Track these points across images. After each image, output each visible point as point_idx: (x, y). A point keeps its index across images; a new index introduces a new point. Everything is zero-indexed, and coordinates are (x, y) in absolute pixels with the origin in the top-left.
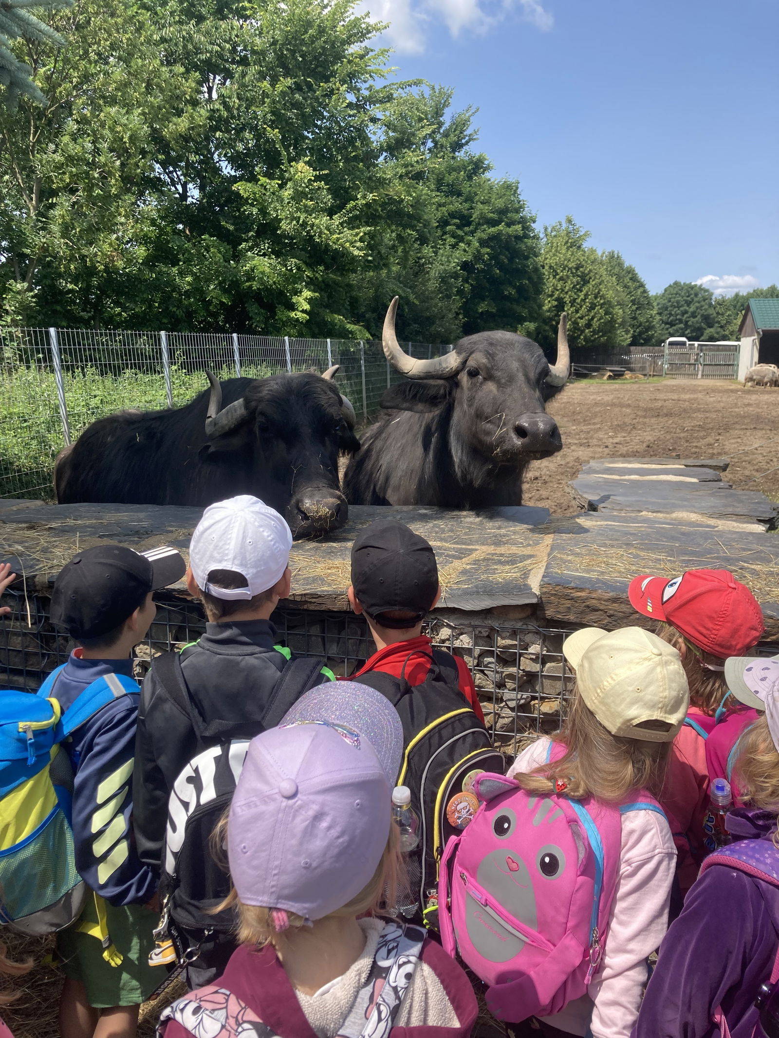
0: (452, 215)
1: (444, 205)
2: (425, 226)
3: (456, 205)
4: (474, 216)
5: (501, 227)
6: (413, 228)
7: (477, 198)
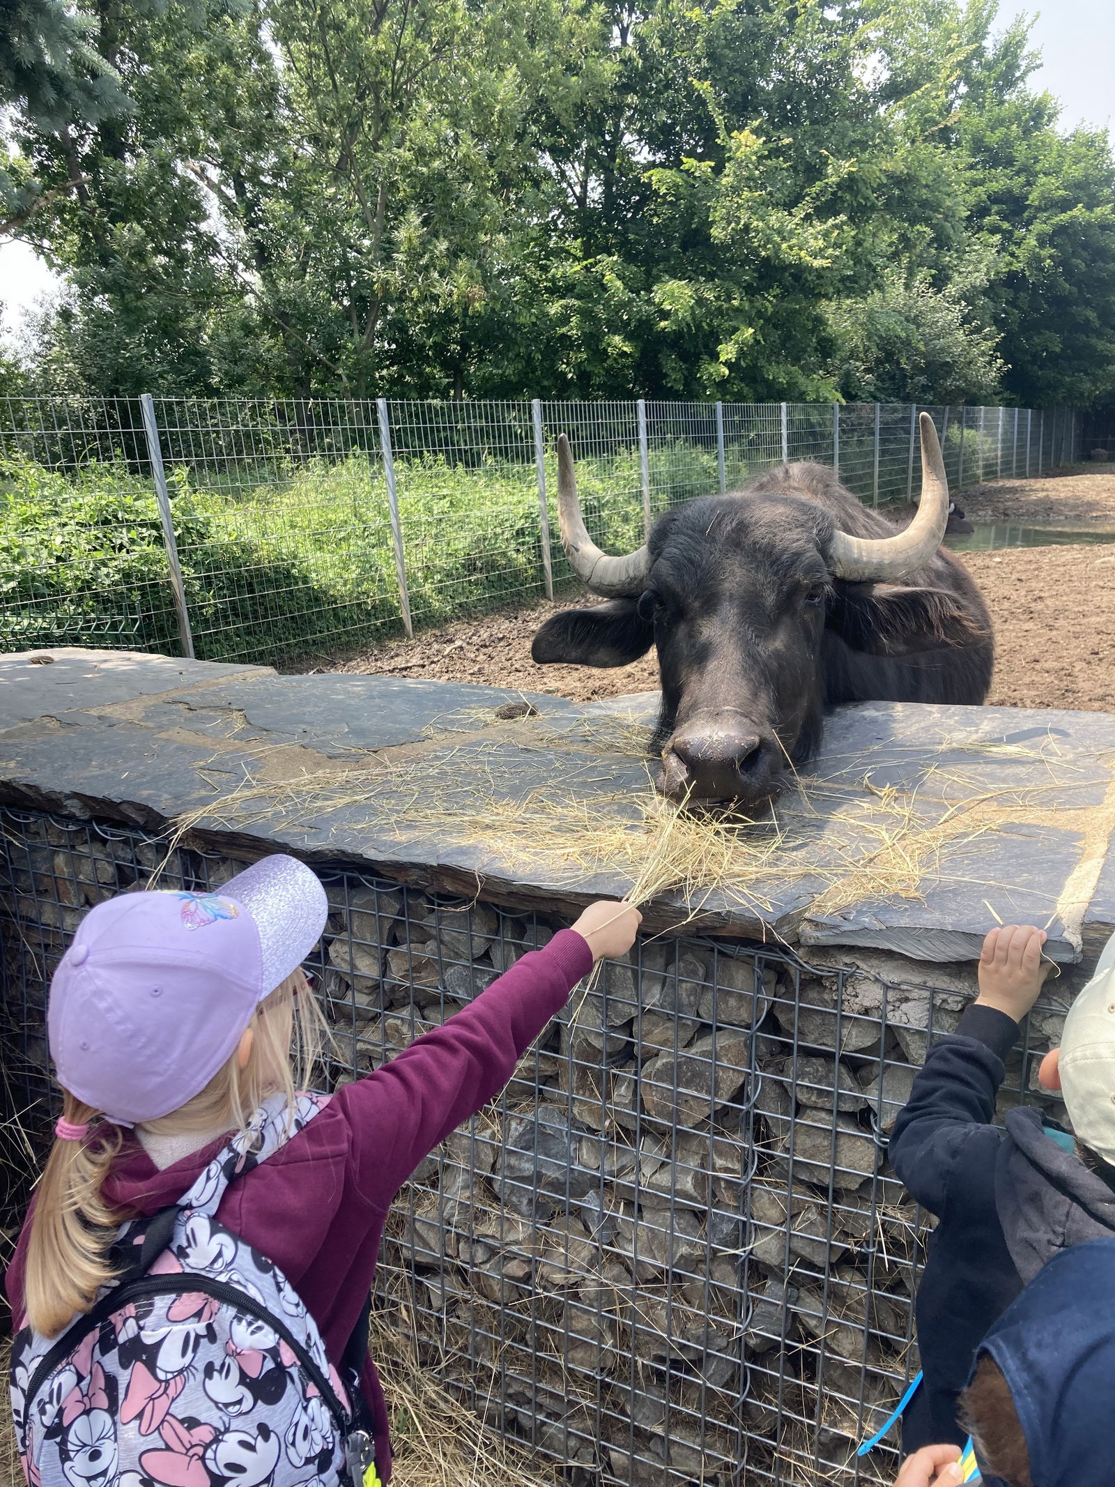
0: (995, 198)
1: (981, 183)
2: (946, 218)
3: (1001, 181)
4: (1031, 197)
5: (1075, 212)
6: (927, 221)
7: (1038, 167)
